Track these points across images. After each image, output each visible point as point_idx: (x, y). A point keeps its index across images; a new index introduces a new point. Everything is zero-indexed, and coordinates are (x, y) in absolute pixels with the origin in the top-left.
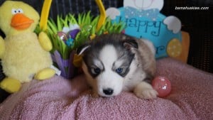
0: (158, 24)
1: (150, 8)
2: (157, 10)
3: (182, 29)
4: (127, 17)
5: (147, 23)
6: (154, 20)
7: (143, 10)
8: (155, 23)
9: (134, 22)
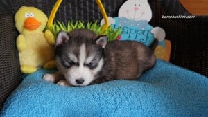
0: (146, 33)
1: (140, 20)
2: (146, 21)
3: (166, 38)
4: (120, 25)
5: (137, 32)
6: (143, 29)
7: (134, 21)
8: (143, 32)
9: (126, 30)
